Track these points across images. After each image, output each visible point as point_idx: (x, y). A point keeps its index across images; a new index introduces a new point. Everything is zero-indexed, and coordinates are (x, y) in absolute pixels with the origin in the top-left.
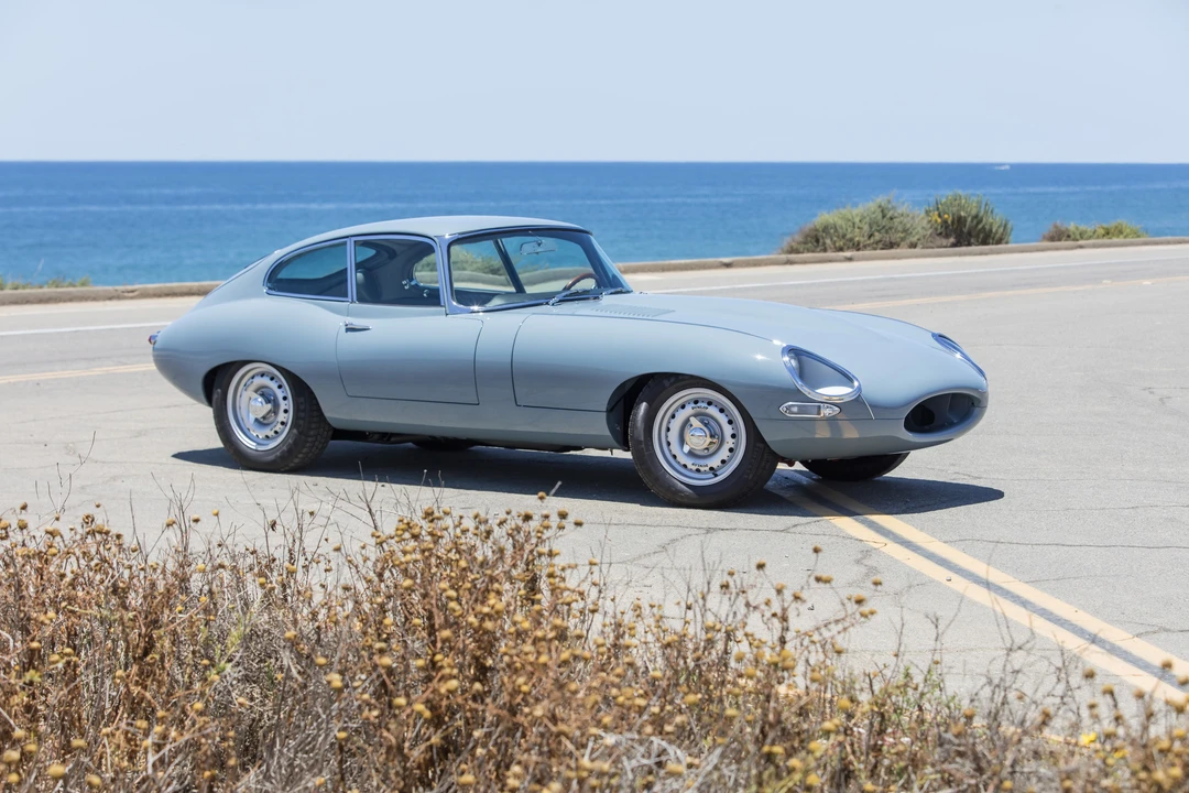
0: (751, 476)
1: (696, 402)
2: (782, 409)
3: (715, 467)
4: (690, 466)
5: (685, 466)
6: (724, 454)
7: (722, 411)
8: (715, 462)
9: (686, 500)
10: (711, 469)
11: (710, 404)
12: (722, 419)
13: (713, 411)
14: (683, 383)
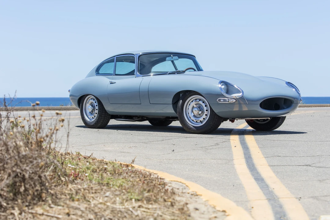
0: (211, 123)
1: (196, 100)
2: (217, 100)
3: (202, 121)
4: (194, 120)
5: (193, 120)
6: (204, 116)
7: (203, 102)
8: (201, 119)
9: (192, 131)
10: (200, 121)
11: (200, 100)
12: (203, 105)
13: (201, 102)
14: (192, 94)
